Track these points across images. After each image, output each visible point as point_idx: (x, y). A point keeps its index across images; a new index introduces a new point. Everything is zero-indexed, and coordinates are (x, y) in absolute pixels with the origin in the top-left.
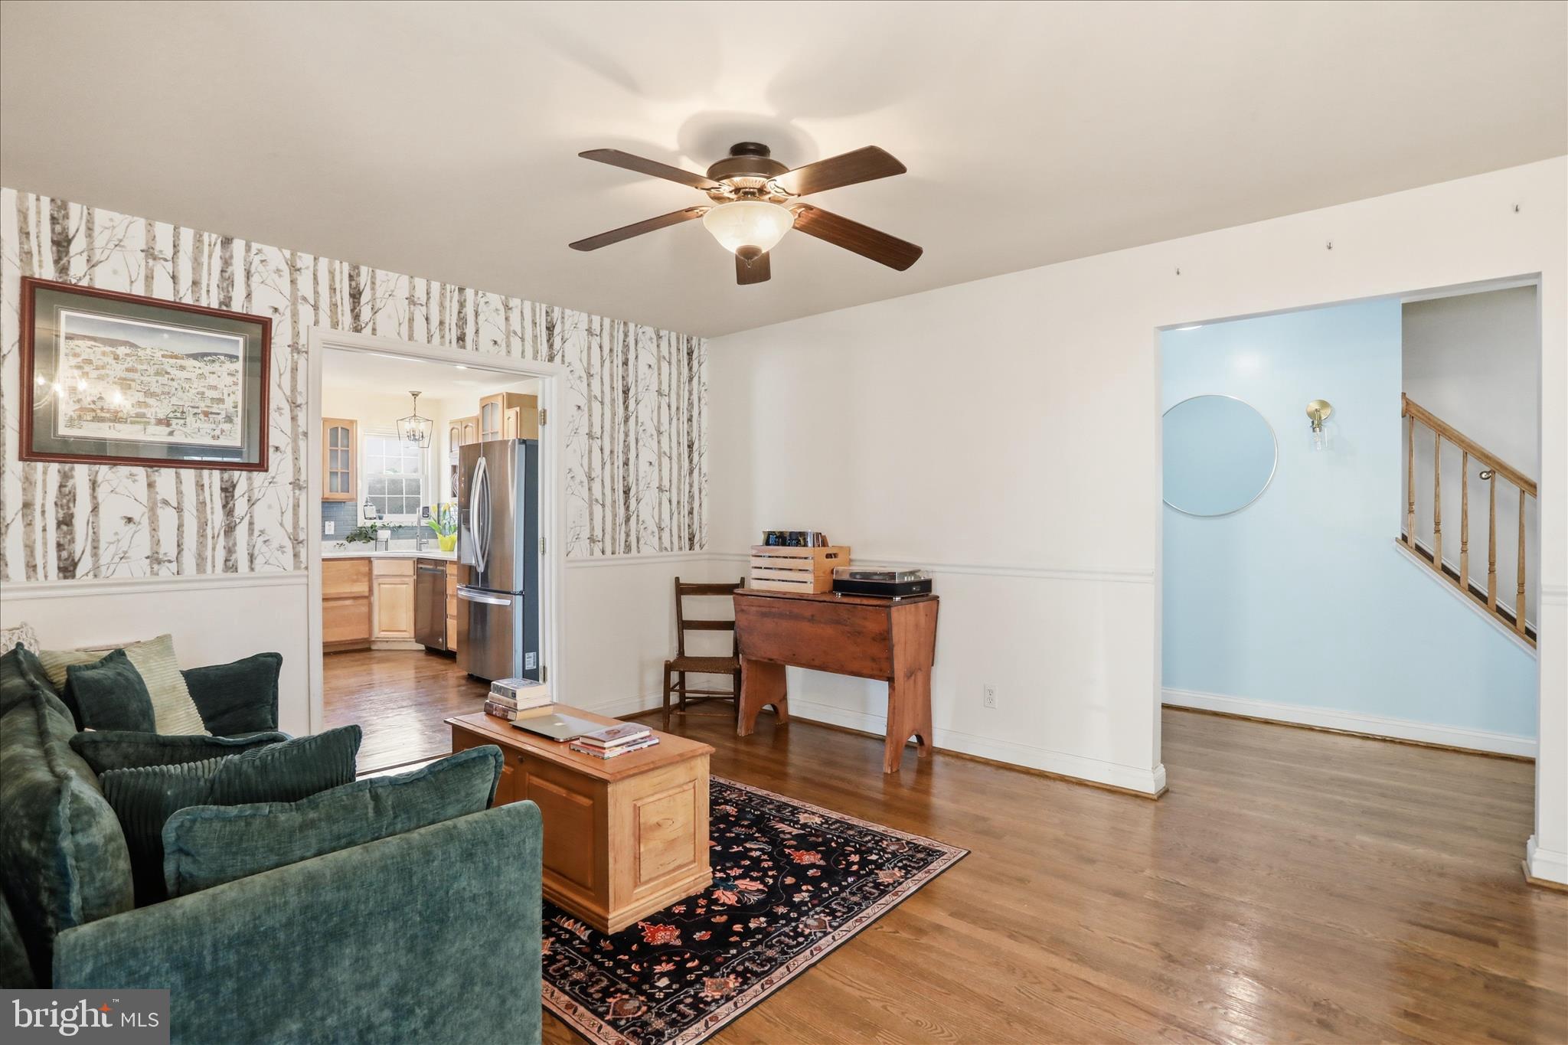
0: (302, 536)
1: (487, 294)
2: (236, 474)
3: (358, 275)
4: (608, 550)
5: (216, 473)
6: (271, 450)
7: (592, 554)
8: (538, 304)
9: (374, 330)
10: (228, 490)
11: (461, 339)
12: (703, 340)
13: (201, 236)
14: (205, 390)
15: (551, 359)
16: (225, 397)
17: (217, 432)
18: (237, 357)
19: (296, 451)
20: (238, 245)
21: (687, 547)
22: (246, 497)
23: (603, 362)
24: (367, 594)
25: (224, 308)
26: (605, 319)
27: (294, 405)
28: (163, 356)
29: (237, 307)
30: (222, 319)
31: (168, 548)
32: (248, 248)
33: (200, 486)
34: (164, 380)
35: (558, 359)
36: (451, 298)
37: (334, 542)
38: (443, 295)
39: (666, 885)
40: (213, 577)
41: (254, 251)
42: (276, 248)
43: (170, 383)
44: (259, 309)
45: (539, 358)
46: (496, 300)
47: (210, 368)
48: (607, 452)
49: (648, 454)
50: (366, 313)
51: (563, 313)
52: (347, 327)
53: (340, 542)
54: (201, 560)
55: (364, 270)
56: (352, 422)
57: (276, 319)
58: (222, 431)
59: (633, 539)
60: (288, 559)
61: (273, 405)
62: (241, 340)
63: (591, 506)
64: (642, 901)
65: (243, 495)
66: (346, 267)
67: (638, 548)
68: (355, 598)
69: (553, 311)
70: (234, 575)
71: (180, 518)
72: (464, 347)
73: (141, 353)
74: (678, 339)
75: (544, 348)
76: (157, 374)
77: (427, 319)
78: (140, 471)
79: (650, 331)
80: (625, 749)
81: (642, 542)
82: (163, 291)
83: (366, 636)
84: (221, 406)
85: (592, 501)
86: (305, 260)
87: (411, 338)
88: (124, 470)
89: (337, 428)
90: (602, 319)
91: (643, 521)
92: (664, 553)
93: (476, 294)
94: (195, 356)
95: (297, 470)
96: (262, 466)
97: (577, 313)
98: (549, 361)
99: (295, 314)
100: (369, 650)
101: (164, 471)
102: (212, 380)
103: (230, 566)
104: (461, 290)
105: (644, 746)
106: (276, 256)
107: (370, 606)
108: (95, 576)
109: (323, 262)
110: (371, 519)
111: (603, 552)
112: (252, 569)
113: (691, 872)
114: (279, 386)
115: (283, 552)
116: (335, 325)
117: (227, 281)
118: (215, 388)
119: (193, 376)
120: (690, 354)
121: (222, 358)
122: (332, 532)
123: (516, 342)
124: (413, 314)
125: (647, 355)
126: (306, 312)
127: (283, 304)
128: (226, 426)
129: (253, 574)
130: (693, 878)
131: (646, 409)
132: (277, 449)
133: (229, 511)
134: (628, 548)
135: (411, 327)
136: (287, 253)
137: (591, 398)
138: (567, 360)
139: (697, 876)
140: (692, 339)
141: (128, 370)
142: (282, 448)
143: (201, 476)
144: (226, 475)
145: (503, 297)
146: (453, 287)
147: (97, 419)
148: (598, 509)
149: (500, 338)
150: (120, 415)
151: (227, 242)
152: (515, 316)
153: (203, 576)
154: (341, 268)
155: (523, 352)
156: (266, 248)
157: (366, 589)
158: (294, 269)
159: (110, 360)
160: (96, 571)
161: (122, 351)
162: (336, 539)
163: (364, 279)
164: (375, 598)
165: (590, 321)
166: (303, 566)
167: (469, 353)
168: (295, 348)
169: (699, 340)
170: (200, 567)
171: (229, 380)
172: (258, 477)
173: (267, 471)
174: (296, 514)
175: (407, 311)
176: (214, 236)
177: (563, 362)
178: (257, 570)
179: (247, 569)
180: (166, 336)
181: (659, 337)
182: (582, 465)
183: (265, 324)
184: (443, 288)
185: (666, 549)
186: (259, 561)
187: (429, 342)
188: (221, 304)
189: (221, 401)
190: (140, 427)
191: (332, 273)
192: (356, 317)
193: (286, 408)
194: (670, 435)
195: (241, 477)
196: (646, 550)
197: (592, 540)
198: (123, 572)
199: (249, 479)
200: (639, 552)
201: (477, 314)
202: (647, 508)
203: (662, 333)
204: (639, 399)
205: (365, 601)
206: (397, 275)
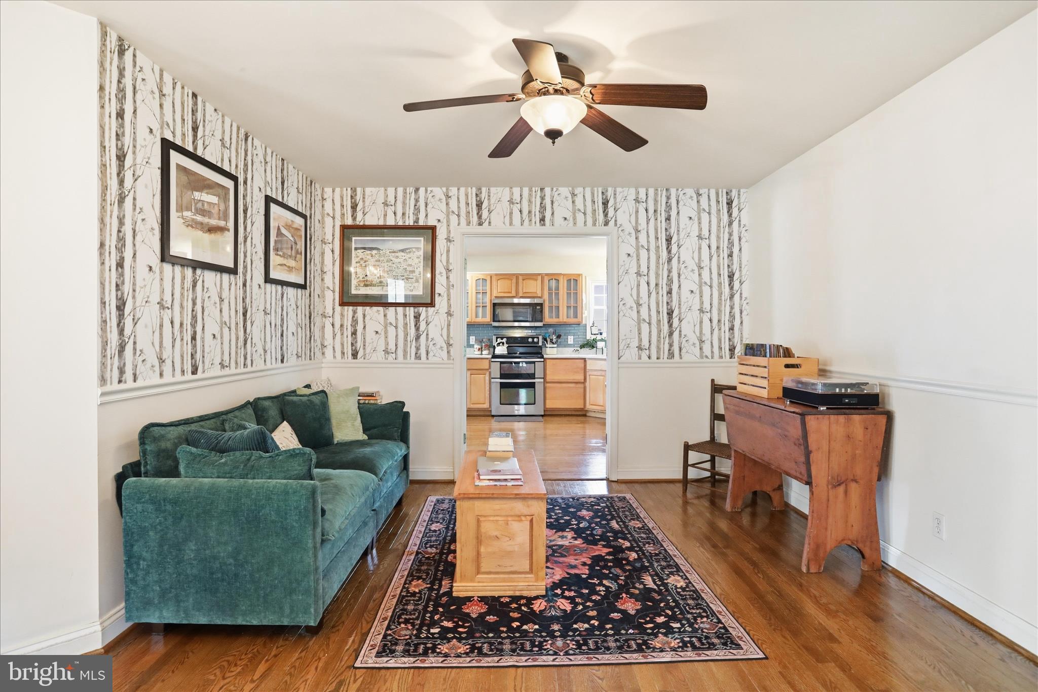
0: (451, 342)
1: (559, 188)
2: (421, 308)
3: (481, 193)
4: (654, 356)
5: (412, 309)
6: (437, 296)
7: (640, 358)
8: (596, 189)
9: (490, 223)
10: (417, 317)
11: (542, 220)
12: (742, 191)
13: (406, 190)
14: (406, 267)
15: (606, 223)
16: (416, 269)
17: (412, 288)
18: (420, 248)
19: (449, 295)
20: (422, 191)
21: (728, 356)
22: (425, 321)
23: (648, 221)
24: (583, 381)
25: (416, 224)
26: (649, 189)
27: (448, 270)
28: (390, 252)
29: (421, 223)
30: (415, 229)
31: (392, 347)
32: (426, 191)
33: (405, 316)
34: (390, 264)
35: (612, 223)
36: (536, 195)
37: (573, 349)
38: (530, 195)
39: (504, 580)
40: (410, 362)
41: (429, 192)
42: (439, 188)
43: (393, 265)
44: (431, 222)
45: (597, 224)
46: (565, 191)
47: (409, 256)
48: (653, 285)
49: (689, 283)
50: (485, 214)
51: (615, 191)
52: (475, 224)
53: (576, 349)
54: (405, 352)
55: (484, 190)
56: (579, 275)
57: (438, 226)
58: (414, 287)
59: (676, 348)
60: (444, 354)
61: (437, 272)
62: (422, 239)
63: (639, 324)
64: (481, 584)
65: (423, 320)
66: (474, 189)
67: (680, 355)
68: (576, 383)
69: (607, 191)
70: (419, 361)
71: (397, 331)
72: (544, 225)
73: (381, 252)
74: (717, 194)
75: (601, 218)
76: (387, 261)
77: (520, 211)
78: (381, 309)
79: (690, 192)
80: (492, 483)
81: (684, 351)
82: (391, 222)
83: (583, 407)
84: (414, 274)
85: (639, 321)
86: (453, 191)
87: (511, 224)
88: (375, 309)
89: (571, 279)
90: (647, 190)
91: (685, 335)
92: (705, 360)
93: (552, 190)
94: (402, 251)
95: (449, 306)
96: (432, 304)
97: (626, 189)
98: (604, 225)
99: (448, 221)
100: (585, 415)
101: (390, 308)
102: (410, 262)
103: (418, 357)
104: (542, 190)
105: (509, 484)
106: (439, 192)
107: (585, 388)
108: (364, 358)
109: (462, 190)
110: (595, 334)
111: (649, 357)
112: (428, 359)
113: (527, 580)
114: (441, 261)
115: (442, 350)
116: (468, 223)
117: (417, 210)
118: (411, 265)
119: (402, 260)
120: (730, 203)
121: (414, 249)
122: (572, 343)
123: (580, 217)
124: (512, 210)
125: (688, 208)
126: (454, 219)
127: (442, 217)
128: (416, 284)
129: (428, 361)
130: (527, 584)
131: (687, 252)
132: (440, 294)
133: (417, 328)
134: (671, 355)
135: (511, 218)
136: (444, 189)
137: (638, 248)
138: (619, 223)
139: (531, 584)
140: (731, 191)
141: (376, 261)
142: (442, 294)
143: (405, 310)
144: (416, 310)
145: (570, 189)
146: (537, 189)
147: (366, 285)
148: (645, 327)
149: (569, 215)
150: (373, 283)
151: (417, 190)
152: (579, 200)
153: (406, 361)
154: (472, 191)
155: (585, 222)
156: (434, 189)
157: (583, 378)
158: (448, 197)
159: (369, 257)
160: (364, 357)
161: (374, 252)
162: (574, 347)
163: (484, 195)
164: (587, 384)
165: (638, 193)
166: (452, 358)
167: (547, 229)
168: (449, 240)
169: (739, 191)
170: (405, 357)
171: (417, 261)
172: (431, 310)
173: (434, 306)
174: (448, 330)
175: (509, 209)
176: (412, 188)
177: (616, 225)
178: (430, 359)
179: (425, 359)
180: (391, 242)
181: (699, 195)
182: (631, 295)
183: (433, 229)
184: (531, 190)
185: (707, 357)
186: (431, 354)
187: (522, 225)
188: (414, 222)
189: (413, 272)
190: (380, 288)
191: (467, 195)
192: (480, 217)
193: (444, 272)
194: (710, 269)
195: (422, 310)
196: (686, 357)
197: (640, 348)
198: (374, 358)
199: (427, 311)
200: (681, 358)
201: (552, 202)
202: (688, 327)
203: (701, 192)
204: (681, 244)
205: (582, 386)
206: (502, 188)
